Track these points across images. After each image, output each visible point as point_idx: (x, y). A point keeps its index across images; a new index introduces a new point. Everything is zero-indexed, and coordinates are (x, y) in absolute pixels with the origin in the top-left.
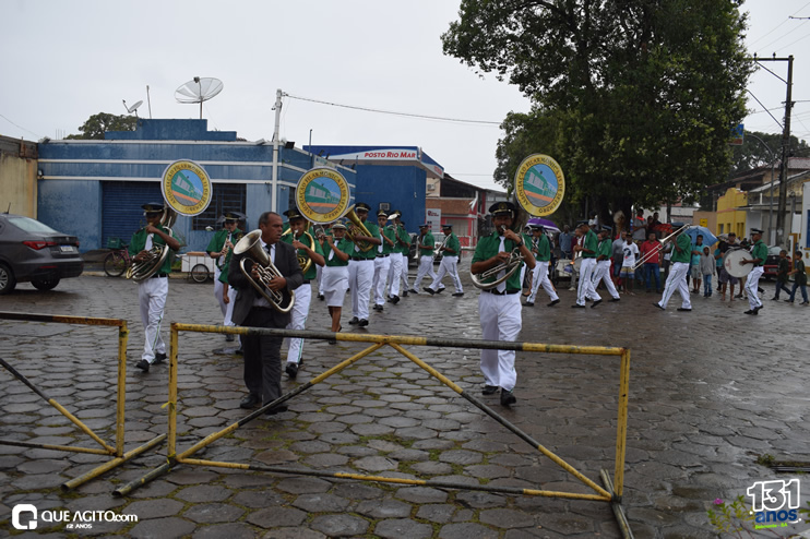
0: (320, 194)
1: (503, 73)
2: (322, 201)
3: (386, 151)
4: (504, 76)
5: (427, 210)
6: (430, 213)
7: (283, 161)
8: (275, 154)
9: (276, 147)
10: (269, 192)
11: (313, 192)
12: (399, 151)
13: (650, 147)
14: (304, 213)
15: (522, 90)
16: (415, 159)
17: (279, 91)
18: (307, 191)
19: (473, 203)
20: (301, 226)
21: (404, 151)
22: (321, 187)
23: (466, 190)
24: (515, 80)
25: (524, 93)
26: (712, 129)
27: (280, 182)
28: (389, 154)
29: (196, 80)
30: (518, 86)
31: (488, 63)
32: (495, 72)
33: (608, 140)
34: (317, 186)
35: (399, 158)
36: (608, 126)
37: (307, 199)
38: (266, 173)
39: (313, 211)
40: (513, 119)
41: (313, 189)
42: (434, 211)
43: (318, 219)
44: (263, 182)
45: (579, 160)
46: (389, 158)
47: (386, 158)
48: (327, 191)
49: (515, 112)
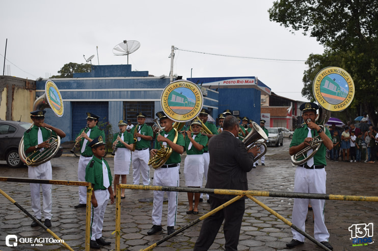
0: (180, 100)
1: (306, 30)
2: (181, 105)
3: (236, 80)
4: (307, 32)
5: (262, 114)
6: (263, 116)
9: (171, 79)
11: (174, 99)
12: (244, 80)
14: (168, 114)
15: (318, 40)
16: (254, 84)
17: (173, 47)
18: (169, 98)
19: (290, 109)
20: (167, 124)
21: (247, 79)
22: (180, 95)
23: (285, 102)
24: (314, 35)
25: (319, 42)
28: (238, 82)
29: (125, 42)
30: (316, 38)
31: (297, 25)
32: (302, 30)
34: (177, 94)
35: (244, 84)
37: (170, 104)
39: (174, 113)
40: (313, 58)
41: (174, 96)
42: (266, 114)
43: (179, 118)
46: (238, 84)
47: (236, 84)
48: (185, 98)
49: (314, 54)
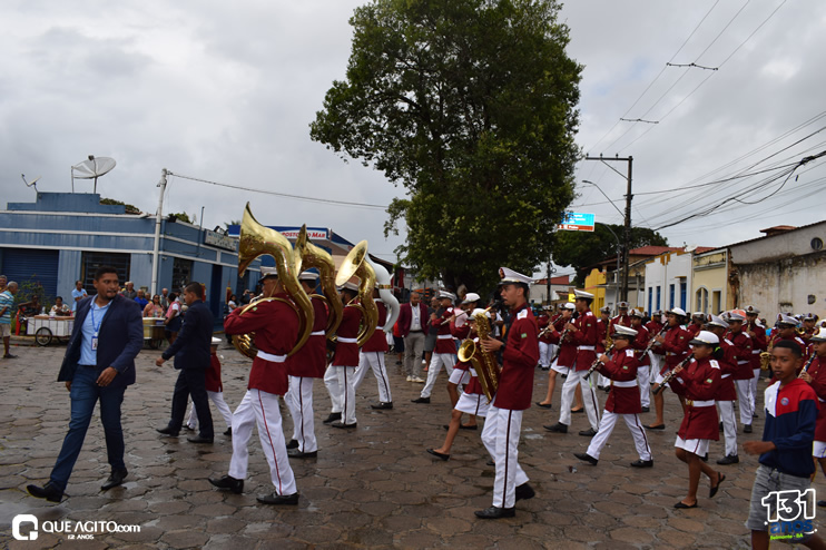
1: (369, 159)
4: (368, 162)
7: (165, 233)
8: (158, 226)
9: (158, 221)
10: (151, 261)
13: (483, 225)
15: (387, 175)
16: (325, 238)
17: (165, 170)
21: (315, 232)
24: (381, 166)
26: (540, 211)
27: (161, 253)
29: (91, 158)
31: (356, 150)
32: (362, 158)
33: (446, 218)
36: (445, 206)
38: (148, 243)
44: (146, 252)
45: (422, 237)
49: (400, 198)
